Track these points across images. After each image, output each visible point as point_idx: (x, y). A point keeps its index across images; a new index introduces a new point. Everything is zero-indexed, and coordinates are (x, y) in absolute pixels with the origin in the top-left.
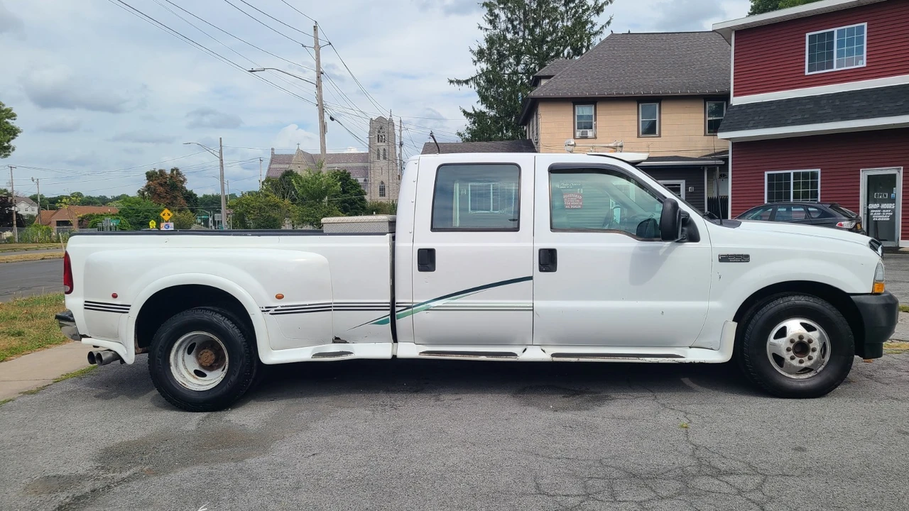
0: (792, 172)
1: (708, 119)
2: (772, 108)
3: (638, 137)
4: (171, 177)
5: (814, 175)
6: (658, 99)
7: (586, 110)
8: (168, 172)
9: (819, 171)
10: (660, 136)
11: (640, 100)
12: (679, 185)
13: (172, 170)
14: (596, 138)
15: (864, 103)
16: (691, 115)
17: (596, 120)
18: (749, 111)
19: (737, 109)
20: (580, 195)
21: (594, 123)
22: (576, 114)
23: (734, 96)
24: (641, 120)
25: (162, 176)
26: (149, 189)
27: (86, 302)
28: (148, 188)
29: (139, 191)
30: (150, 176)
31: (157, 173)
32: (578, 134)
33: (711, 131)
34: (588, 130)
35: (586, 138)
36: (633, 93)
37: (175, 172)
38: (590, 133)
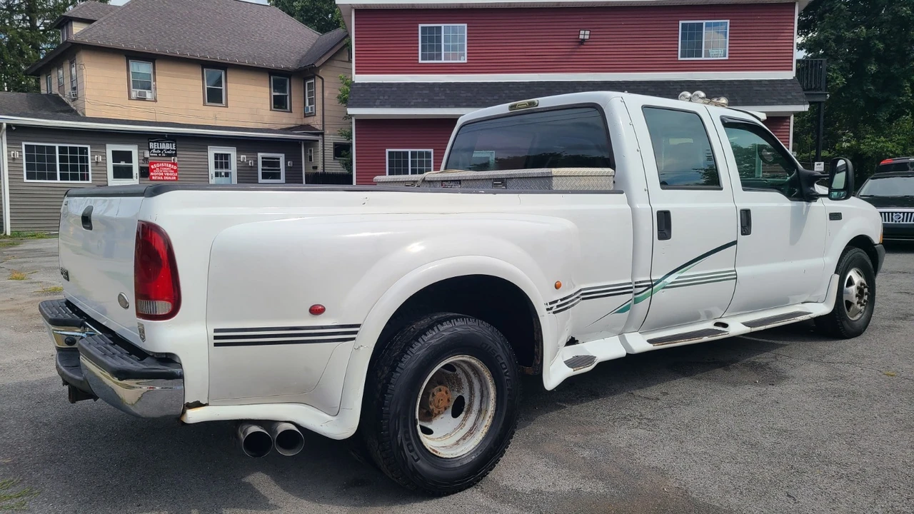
0: (410, 151)
1: (274, 94)
2: (393, 89)
3: (204, 104)
5: (428, 154)
6: (225, 66)
7: (143, 68)
9: (432, 150)
10: (227, 106)
11: (205, 64)
12: (279, 159)
14: (155, 101)
15: (469, 95)
16: (258, 87)
17: (155, 80)
18: (372, 89)
19: (360, 86)
20: (174, 164)
21: (153, 83)
22: (131, 70)
23: (356, 73)
24: (206, 86)
27: (216, 331)
32: (134, 95)
33: (276, 106)
34: (147, 91)
35: (144, 99)
36: (198, 56)
38: (149, 95)
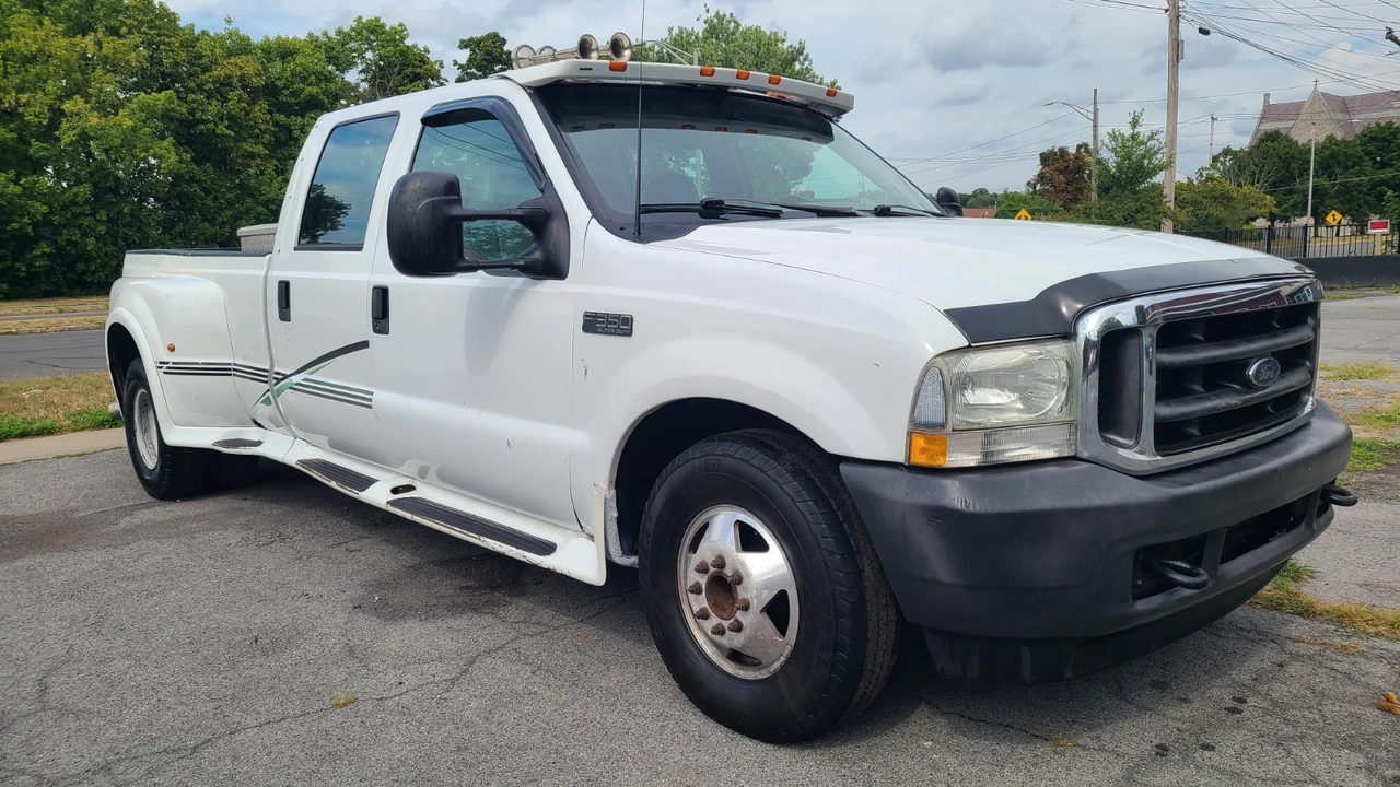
4: (1077, 158)
8: (1072, 150)
13: (1079, 147)
25: (1062, 157)
26: (1042, 179)
28: (1041, 177)
29: (1028, 183)
30: (1046, 159)
31: (1056, 154)
37: (1082, 150)
